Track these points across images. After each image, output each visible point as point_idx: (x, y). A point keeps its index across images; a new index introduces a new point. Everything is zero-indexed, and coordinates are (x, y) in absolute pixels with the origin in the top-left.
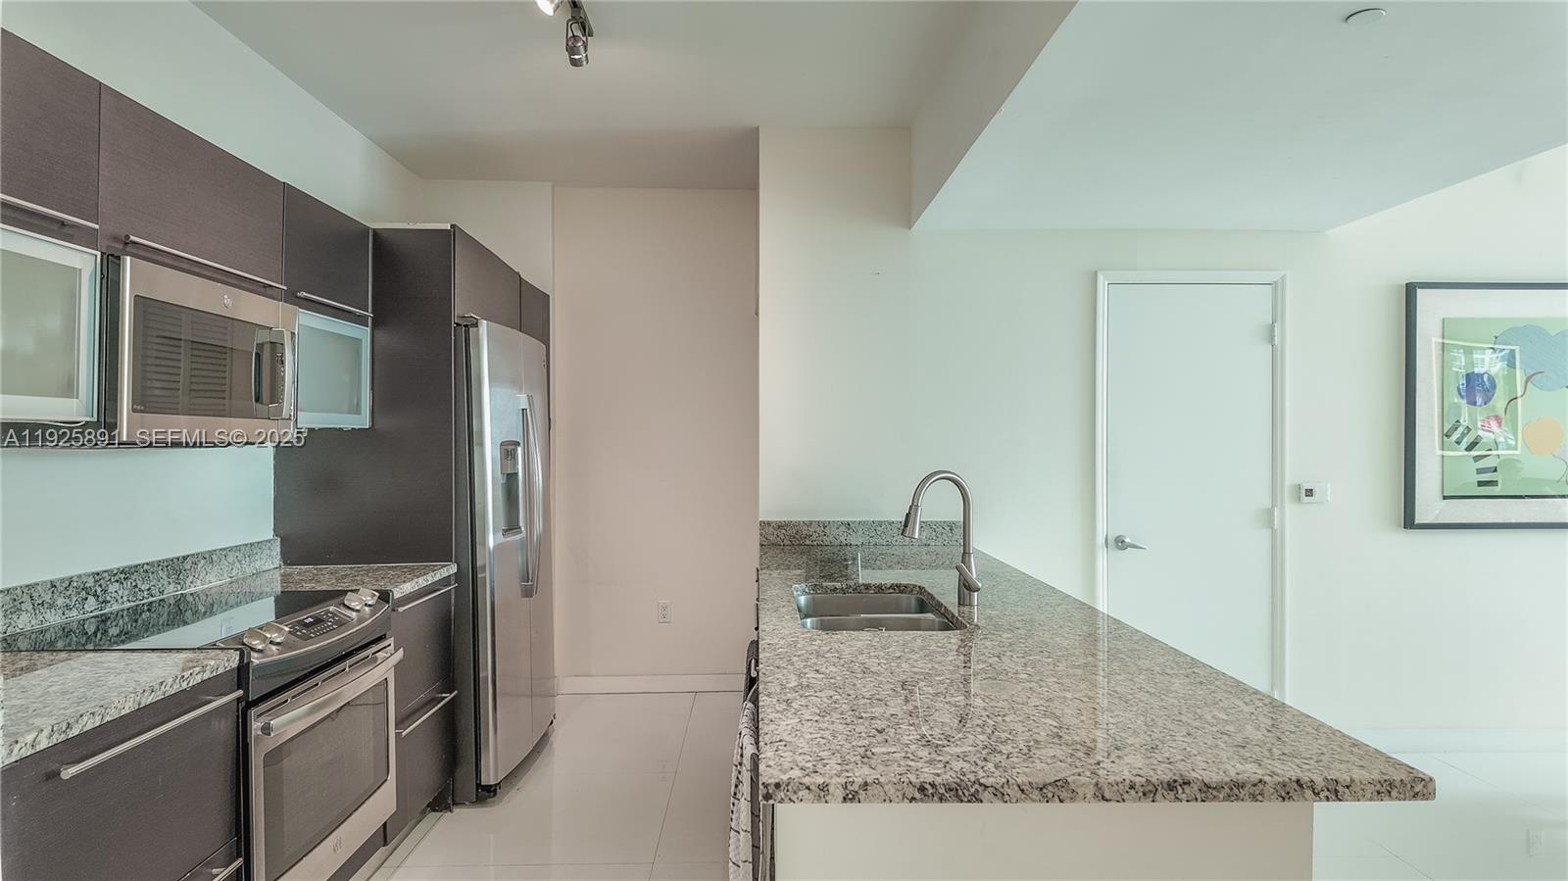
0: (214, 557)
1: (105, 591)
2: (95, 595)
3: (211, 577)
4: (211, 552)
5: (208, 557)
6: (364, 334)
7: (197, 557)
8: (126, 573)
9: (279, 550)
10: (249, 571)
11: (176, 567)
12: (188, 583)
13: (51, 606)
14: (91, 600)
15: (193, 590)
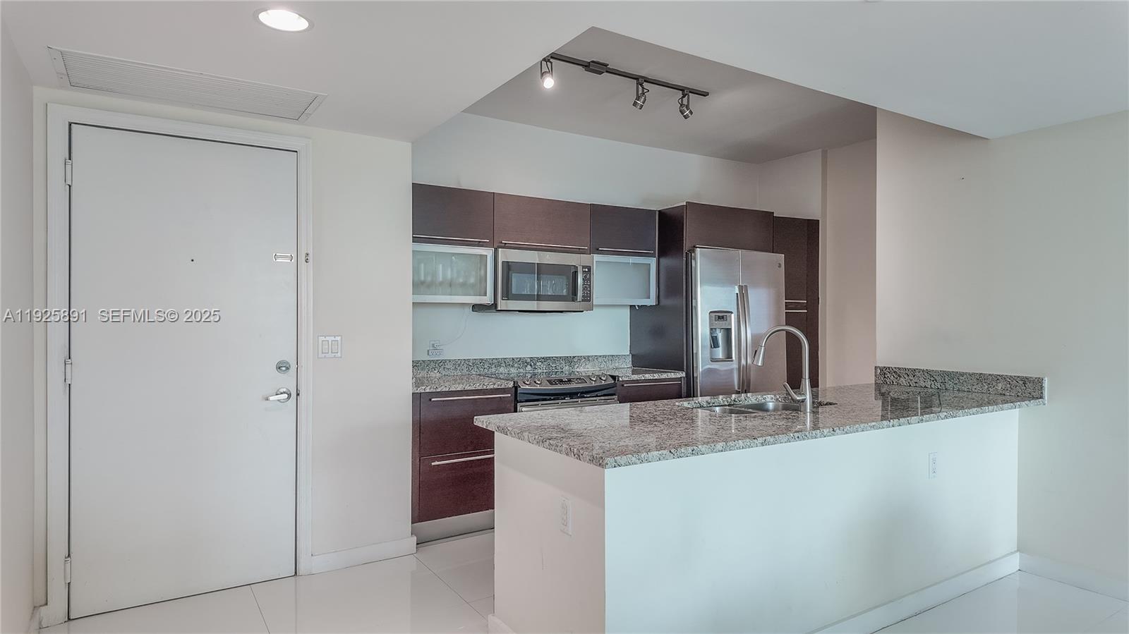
0: (590, 359)
1: (535, 364)
2: (531, 365)
3: (587, 366)
4: (589, 356)
5: (587, 358)
6: (653, 262)
7: (580, 358)
8: (545, 359)
9: (631, 359)
10: (611, 367)
11: (570, 360)
12: (575, 367)
13: (512, 366)
14: (529, 366)
15: (578, 370)
